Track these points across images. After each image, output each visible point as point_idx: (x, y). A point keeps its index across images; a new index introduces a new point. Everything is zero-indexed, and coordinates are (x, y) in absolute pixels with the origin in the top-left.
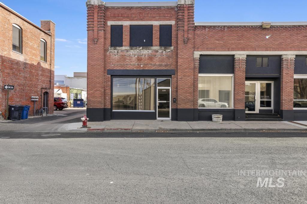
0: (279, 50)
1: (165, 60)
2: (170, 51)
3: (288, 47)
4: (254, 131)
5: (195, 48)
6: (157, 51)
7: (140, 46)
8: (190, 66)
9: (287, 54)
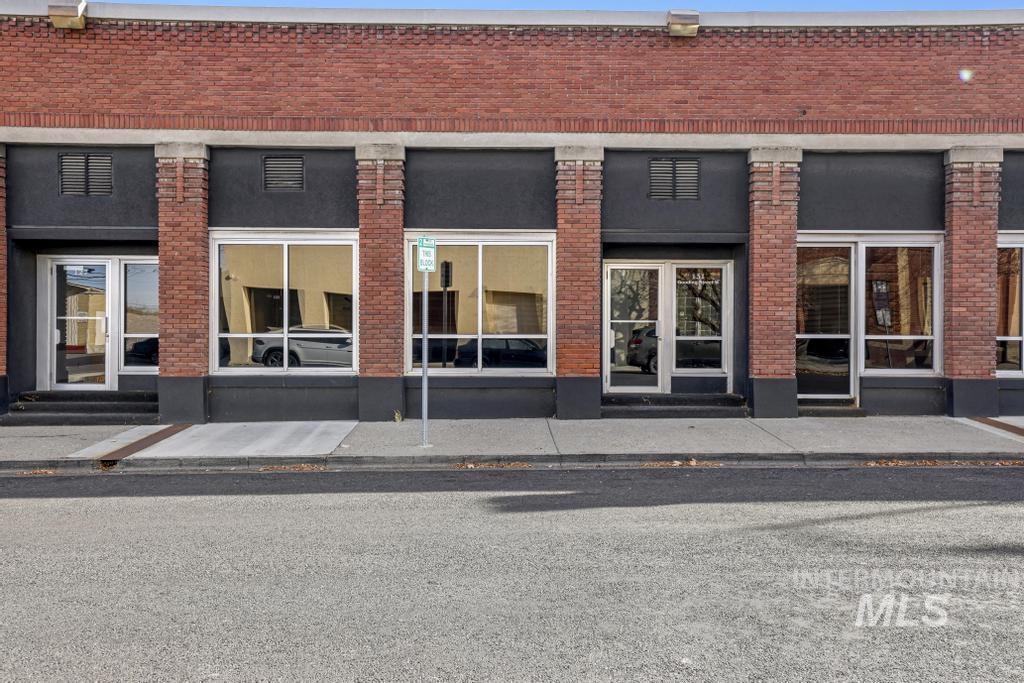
3: (176, 112)
9: (171, 141)
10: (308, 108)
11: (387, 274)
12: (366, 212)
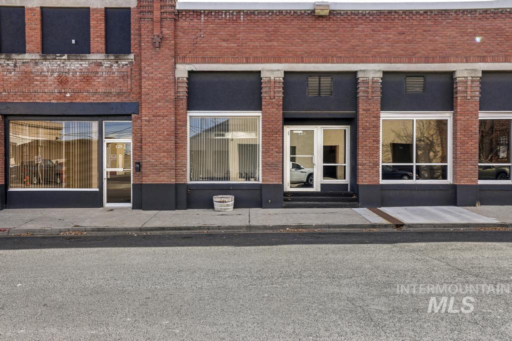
0: (350, 62)
1: (117, 82)
2: (127, 63)
3: (368, 55)
4: (268, 231)
5: (177, 57)
6: (100, 65)
7: (63, 53)
8: (167, 94)
9: (366, 69)
10: (433, 52)
11: (472, 133)
12: (461, 103)
